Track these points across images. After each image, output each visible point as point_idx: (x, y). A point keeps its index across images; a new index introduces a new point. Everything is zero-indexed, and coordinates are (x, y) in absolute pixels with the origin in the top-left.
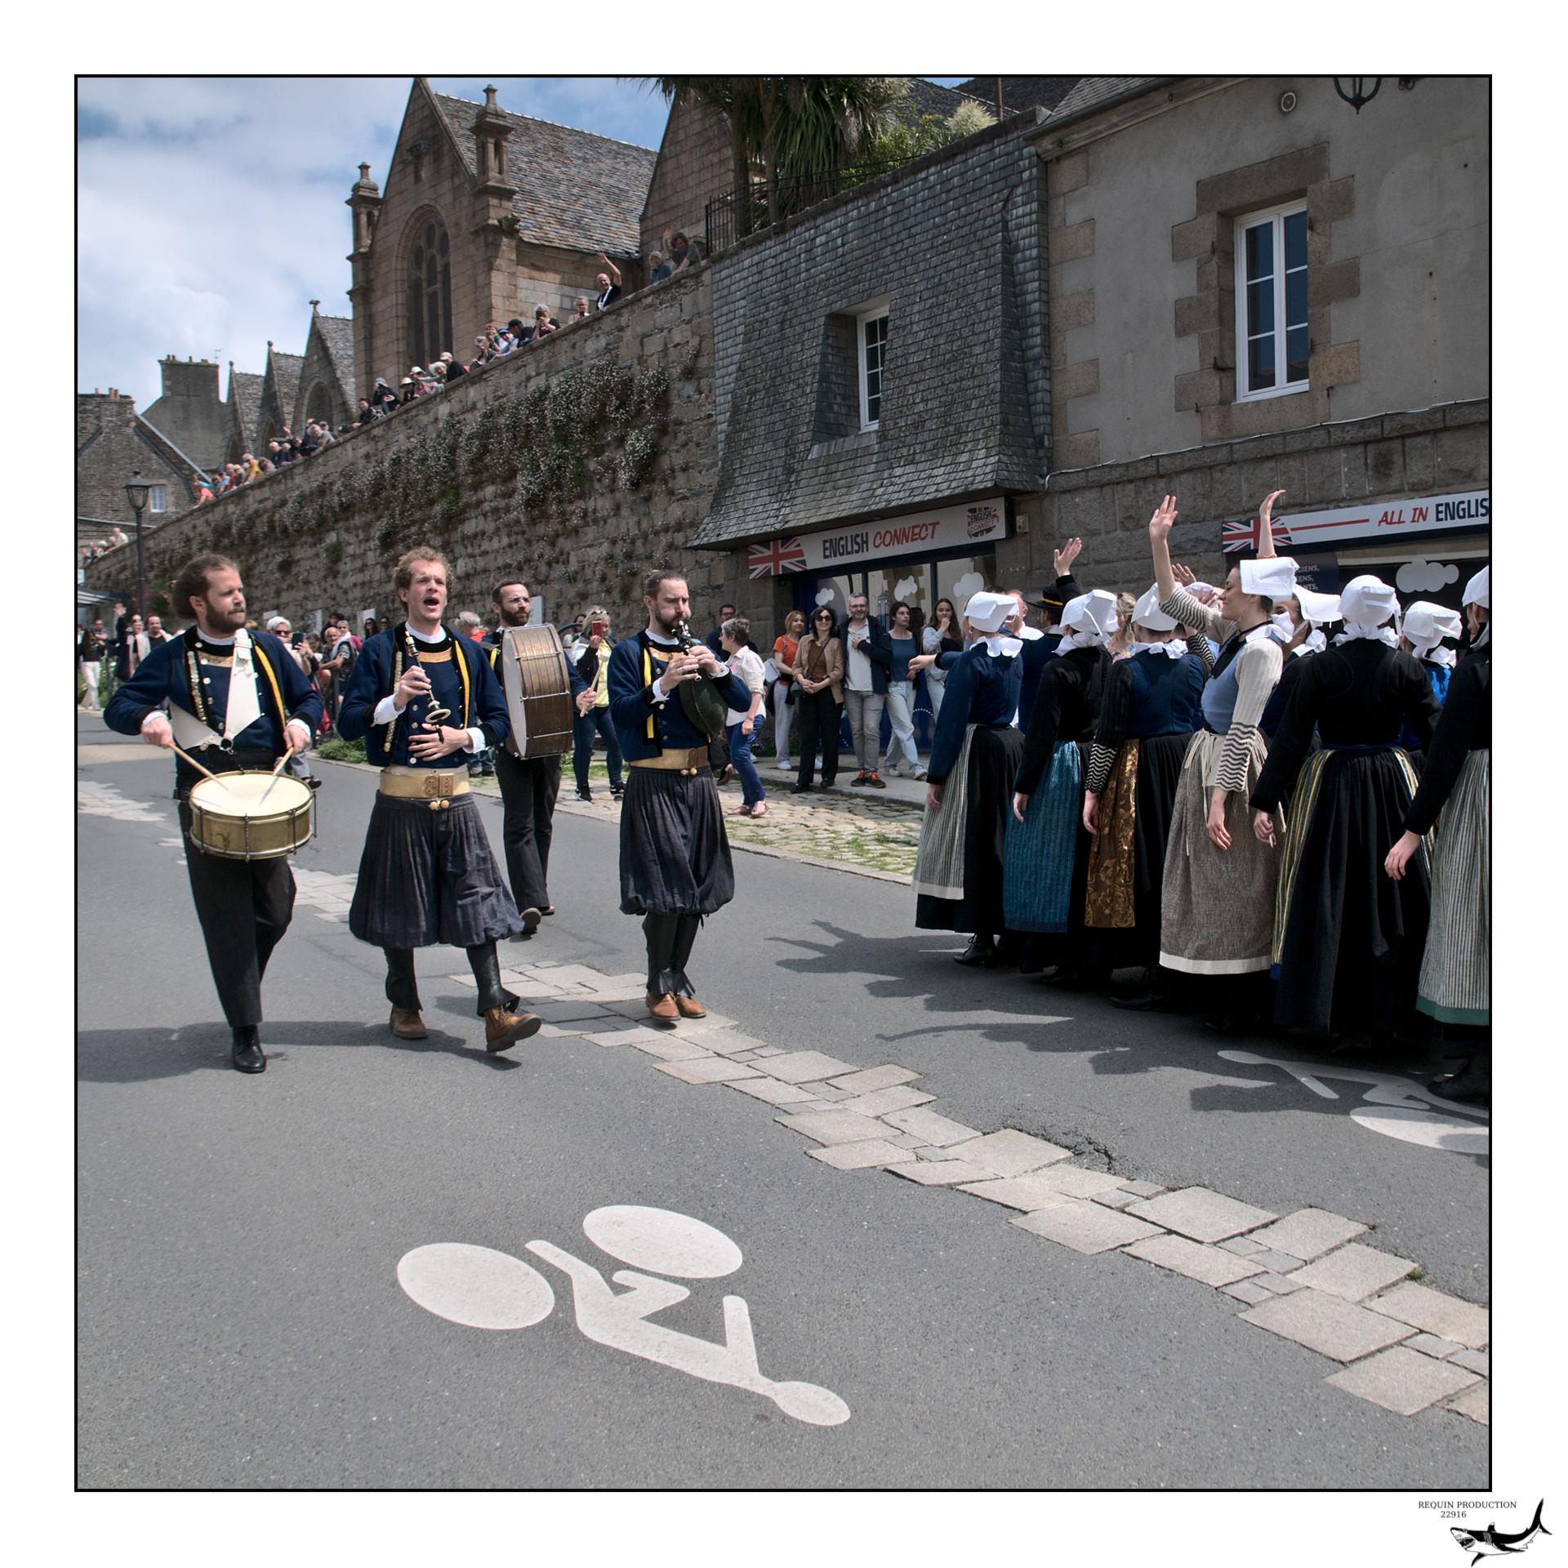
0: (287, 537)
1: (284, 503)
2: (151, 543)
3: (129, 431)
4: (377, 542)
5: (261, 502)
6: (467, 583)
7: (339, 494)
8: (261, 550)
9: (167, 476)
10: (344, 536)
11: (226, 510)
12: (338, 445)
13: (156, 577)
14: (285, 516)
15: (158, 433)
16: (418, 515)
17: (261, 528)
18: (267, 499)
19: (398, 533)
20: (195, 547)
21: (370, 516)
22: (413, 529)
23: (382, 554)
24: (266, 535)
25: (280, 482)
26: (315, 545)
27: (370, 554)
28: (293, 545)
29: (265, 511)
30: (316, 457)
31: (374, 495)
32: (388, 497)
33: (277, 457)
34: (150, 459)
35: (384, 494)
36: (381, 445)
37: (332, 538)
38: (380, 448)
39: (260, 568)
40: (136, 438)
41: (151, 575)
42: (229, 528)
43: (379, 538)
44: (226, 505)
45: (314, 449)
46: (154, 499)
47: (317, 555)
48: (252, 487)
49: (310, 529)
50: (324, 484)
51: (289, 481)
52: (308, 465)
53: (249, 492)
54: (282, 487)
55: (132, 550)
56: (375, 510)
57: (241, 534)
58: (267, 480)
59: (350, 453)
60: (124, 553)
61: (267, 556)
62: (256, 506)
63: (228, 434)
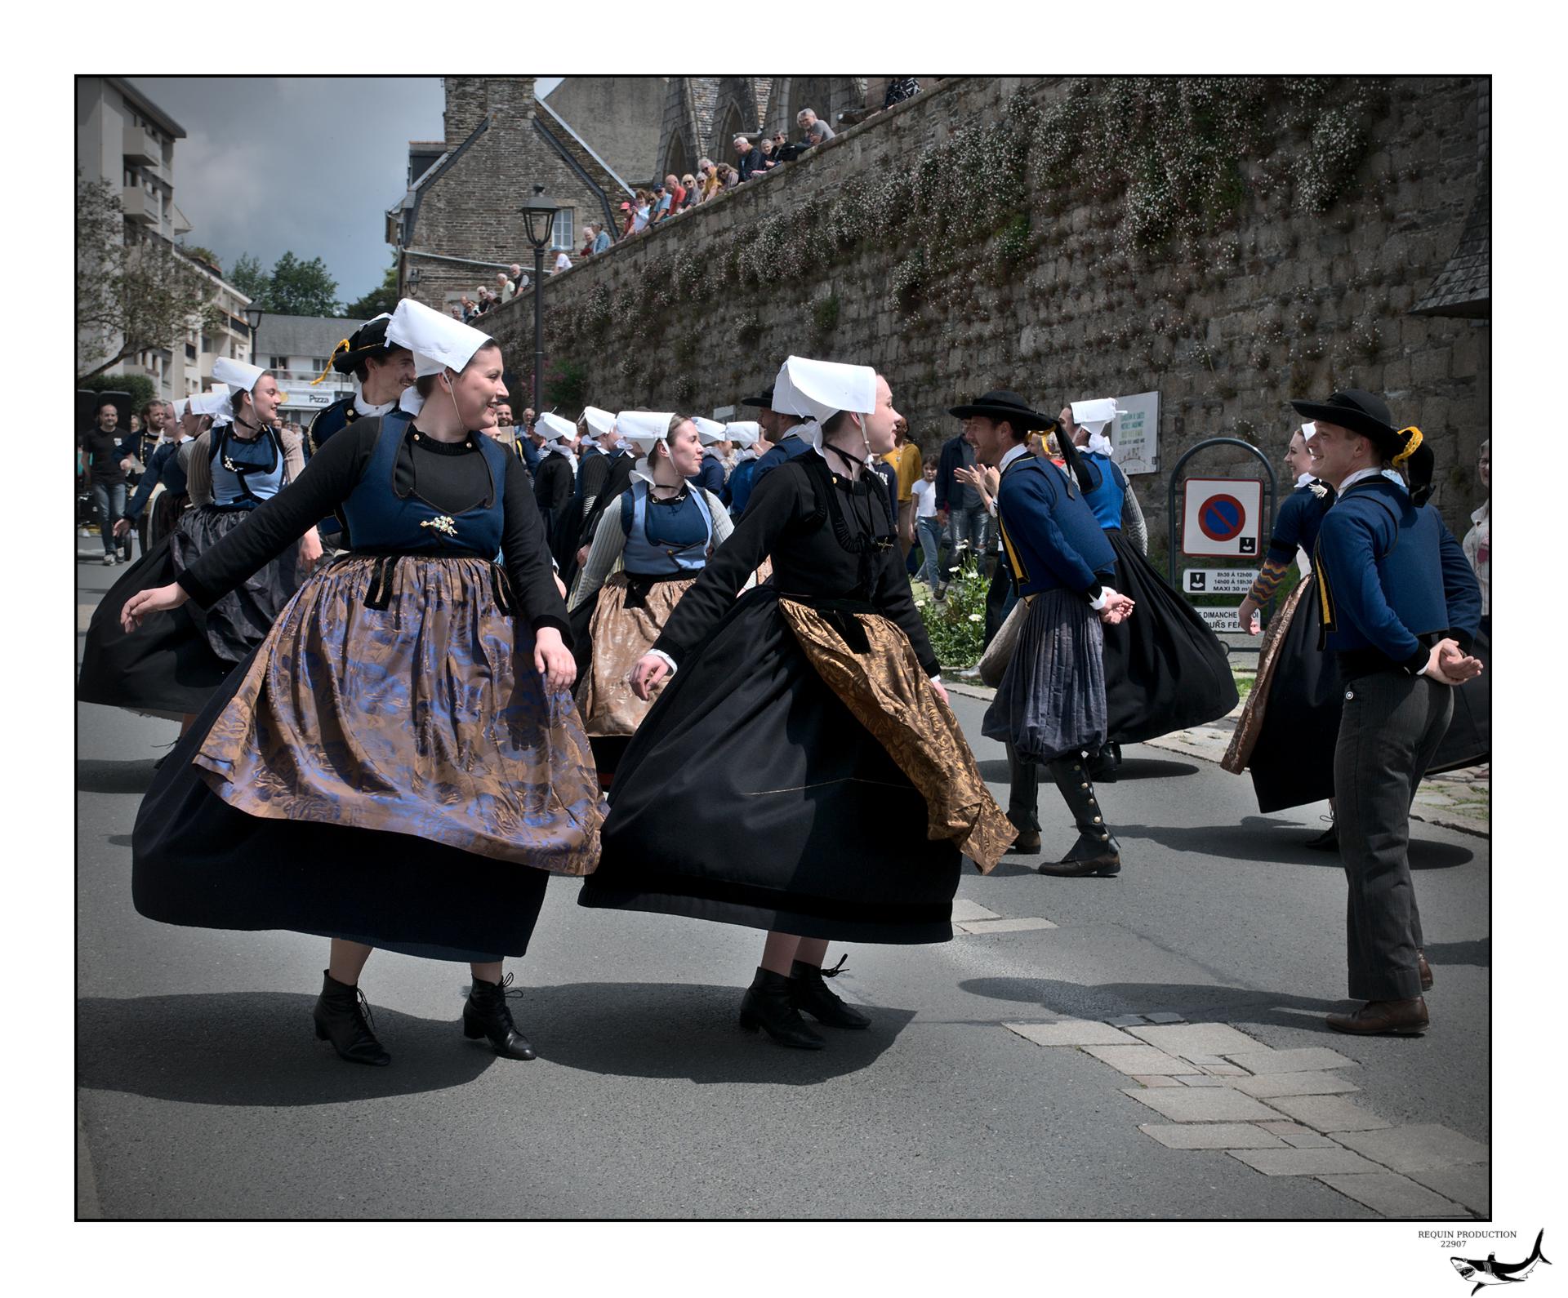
0: (756, 290)
1: (753, 236)
2: (551, 298)
3: (526, 124)
4: (895, 299)
5: (718, 234)
6: (1036, 367)
7: (839, 221)
8: (716, 310)
9: (576, 195)
10: (843, 288)
11: (664, 246)
12: (840, 143)
13: (557, 349)
14: (752, 257)
15: (566, 127)
16: (962, 255)
17: (716, 276)
18: (726, 230)
19: (928, 284)
20: (616, 304)
21: (885, 258)
22: (953, 279)
23: (901, 319)
24: (723, 287)
25: (748, 201)
26: (798, 302)
27: (883, 319)
28: (764, 303)
29: (724, 248)
30: (805, 163)
31: (892, 223)
32: (916, 226)
33: (746, 162)
34: (553, 168)
35: (909, 222)
36: (908, 142)
37: (824, 292)
38: (905, 147)
39: (713, 338)
40: (535, 135)
41: (550, 347)
42: (669, 275)
43: (898, 293)
44: (665, 239)
45: (802, 150)
46: (558, 231)
47: (800, 320)
48: (705, 211)
49: (791, 277)
50: (815, 205)
51: (762, 202)
52: (792, 176)
53: (699, 218)
54: (751, 210)
55: (523, 308)
56: (894, 247)
57: (686, 286)
58: (728, 199)
59: (858, 155)
60: (512, 311)
61: (723, 320)
62: (709, 240)
63: (670, 127)
